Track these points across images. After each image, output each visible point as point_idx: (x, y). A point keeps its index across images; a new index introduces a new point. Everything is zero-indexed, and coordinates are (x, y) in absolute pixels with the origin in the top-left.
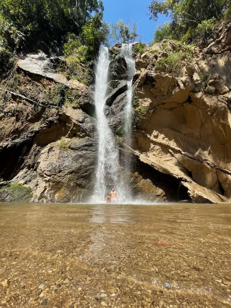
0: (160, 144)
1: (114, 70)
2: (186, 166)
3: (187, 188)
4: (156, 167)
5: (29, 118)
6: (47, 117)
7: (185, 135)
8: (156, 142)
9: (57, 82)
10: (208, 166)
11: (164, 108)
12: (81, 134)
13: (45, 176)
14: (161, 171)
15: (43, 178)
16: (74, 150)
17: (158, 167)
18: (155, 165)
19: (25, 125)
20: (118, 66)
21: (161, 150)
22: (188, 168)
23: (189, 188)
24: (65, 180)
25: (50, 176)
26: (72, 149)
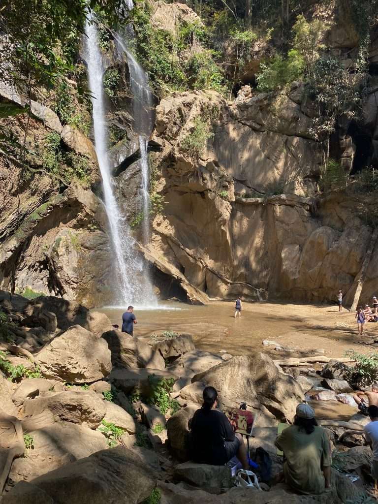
0: (162, 235)
1: (110, 84)
2: (181, 261)
3: (186, 291)
4: (159, 266)
5: (13, 190)
6: (37, 189)
7: (188, 226)
8: (159, 232)
9: (49, 127)
10: (201, 265)
11: (175, 191)
12: (92, 226)
13: (72, 283)
14: (163, 270)
15: (69, 286)
16: (89, 249)
17: (161, 266)
18: (158, 264)
19: (7, 201)
20: (117, 79)
21: (161, 241)
22: (183, 265)
23: (188, 291)
24: (89, 287)
25: (77, 283)
26: (86, 248)
